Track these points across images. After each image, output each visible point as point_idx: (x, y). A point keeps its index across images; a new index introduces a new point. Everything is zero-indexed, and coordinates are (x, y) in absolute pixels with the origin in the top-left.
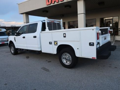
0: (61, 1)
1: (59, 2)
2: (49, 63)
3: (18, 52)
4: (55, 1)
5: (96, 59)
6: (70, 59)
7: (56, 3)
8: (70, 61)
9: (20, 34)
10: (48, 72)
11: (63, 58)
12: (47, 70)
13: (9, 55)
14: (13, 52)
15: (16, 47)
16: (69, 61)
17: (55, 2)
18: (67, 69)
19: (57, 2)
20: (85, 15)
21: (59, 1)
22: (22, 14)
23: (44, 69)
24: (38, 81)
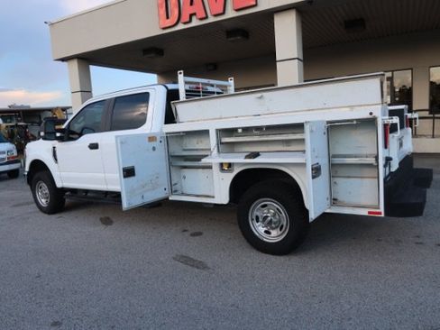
0: (216, 16)
1: (207, 17)
2: (197, 238)
3: (65, 201)
4: (191, 16)
5: (383, 215)
6: (280, 221)
7: (195, 23)
8: (282, 226)
9: (74, 133)
10: (205, 272)
11: (252, 220)
12: (200, 265)
13: (31, 213)
14: (43, 202)
15: (59, 184)
16: (277, 227)
17: (194, 18)
18: (271, 256)
19: (201, 19)
20: (301, 63)
21: (206, 14)
22: (63, 60)
23: (186, 260)
24: (179, 305)
